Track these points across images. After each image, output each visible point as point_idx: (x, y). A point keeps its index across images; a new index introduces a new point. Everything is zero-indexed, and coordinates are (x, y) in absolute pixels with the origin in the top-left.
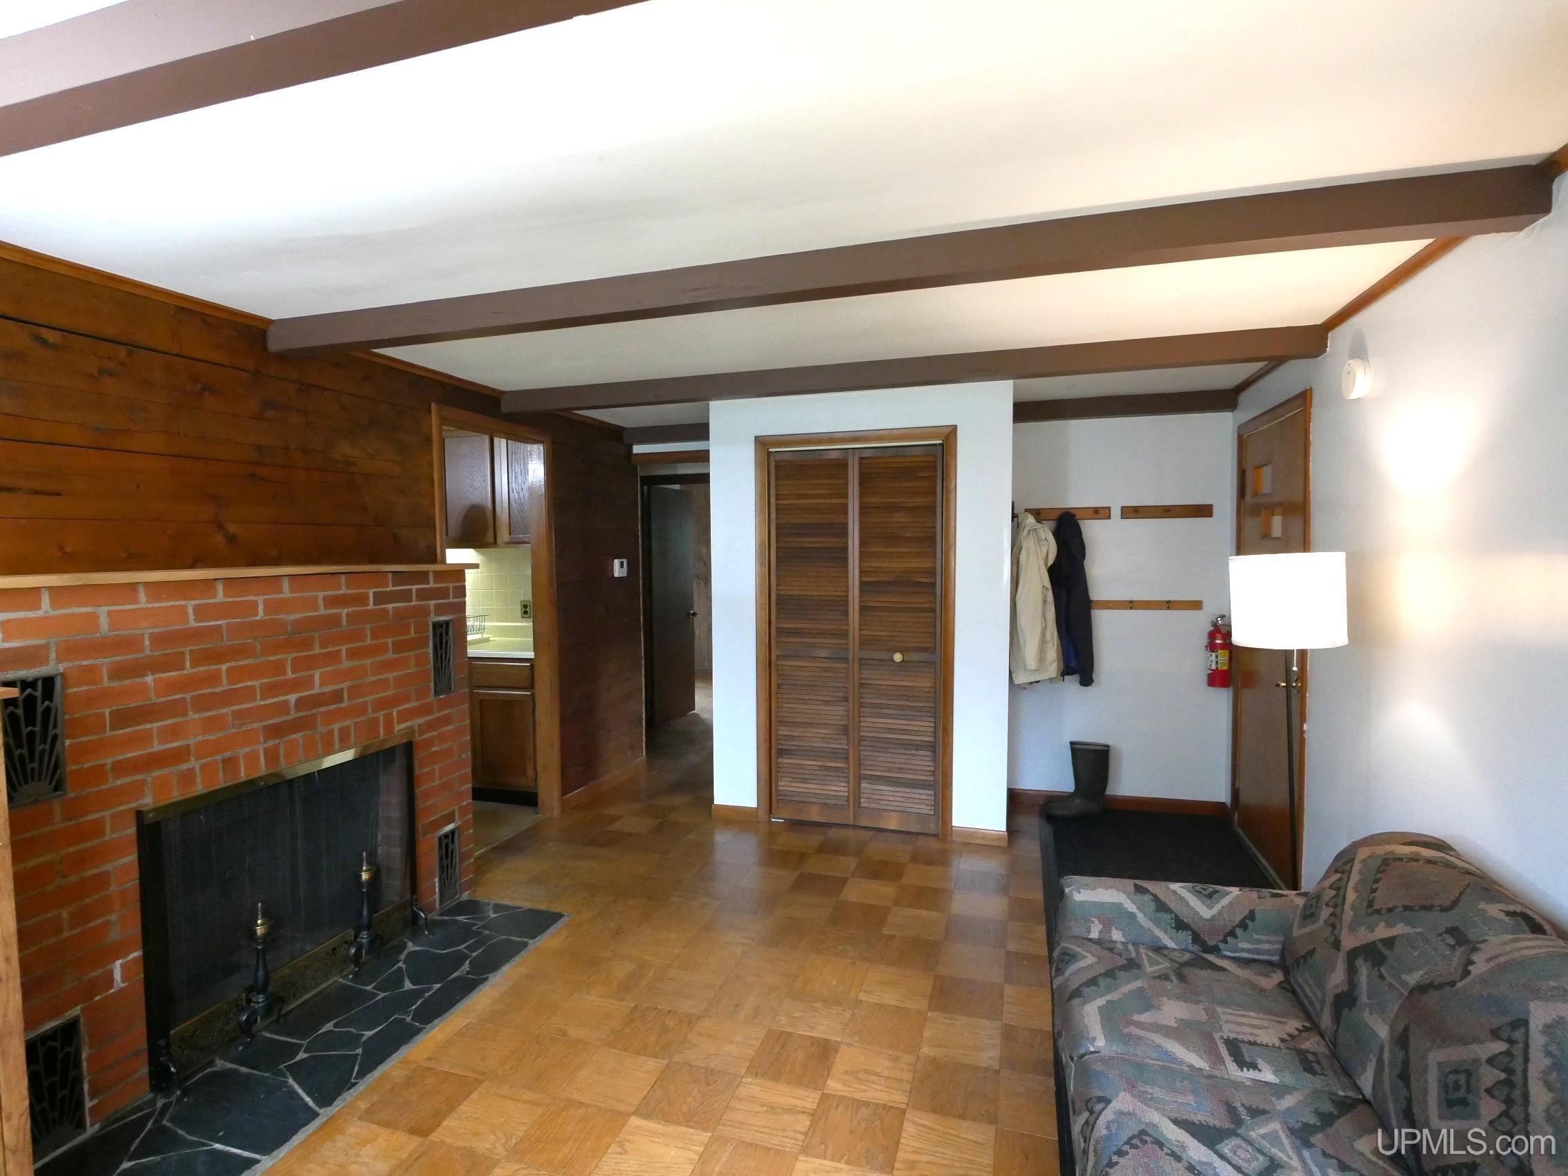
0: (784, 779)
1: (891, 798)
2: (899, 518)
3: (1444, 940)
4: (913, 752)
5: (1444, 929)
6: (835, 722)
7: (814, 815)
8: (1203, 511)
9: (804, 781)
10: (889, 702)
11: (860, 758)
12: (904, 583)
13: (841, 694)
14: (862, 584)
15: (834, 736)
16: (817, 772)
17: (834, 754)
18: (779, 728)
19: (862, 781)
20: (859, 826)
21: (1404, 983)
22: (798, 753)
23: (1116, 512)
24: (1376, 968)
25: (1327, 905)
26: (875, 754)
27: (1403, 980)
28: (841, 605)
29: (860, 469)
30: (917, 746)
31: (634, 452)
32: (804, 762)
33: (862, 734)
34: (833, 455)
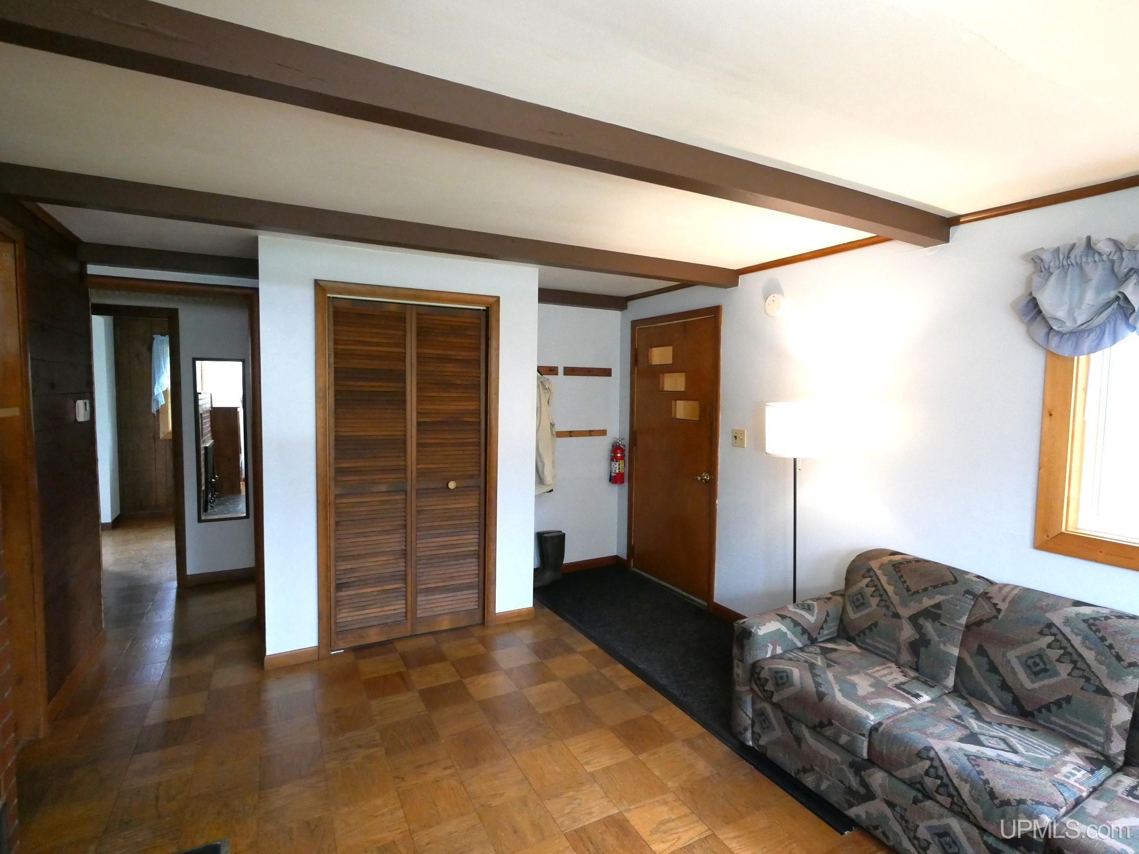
0: (343, 611)
1: (443, 604)
2: (450, 368)
3: (967, 598)
4: (462, 561)
5: (963, 593)
6: (395, 548)
7: (373, 637)
8: (607, 372)
9: (364, 607)
10: (443, 523)
11: (416, 575)
12: (455, 423)
13: (399, 523)
14: (419, 423)
15: (394, 561)
16: (376, 597)
17: (393, 578)
18: (337, 564)
19: (418, 595)
20: (416, 635)
21: (960, 625)
22: (358, 584)
23: (561, 371)
24: (937, 621)
25: (872, 596)
26: (429, 570)
27: (957, 623)
28: (401, 443)
29: (418, 323)
30: (465, 556)
31: (89, 272)
32: (362, 591)
33: (418, 554)
34: (393, 308)
